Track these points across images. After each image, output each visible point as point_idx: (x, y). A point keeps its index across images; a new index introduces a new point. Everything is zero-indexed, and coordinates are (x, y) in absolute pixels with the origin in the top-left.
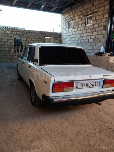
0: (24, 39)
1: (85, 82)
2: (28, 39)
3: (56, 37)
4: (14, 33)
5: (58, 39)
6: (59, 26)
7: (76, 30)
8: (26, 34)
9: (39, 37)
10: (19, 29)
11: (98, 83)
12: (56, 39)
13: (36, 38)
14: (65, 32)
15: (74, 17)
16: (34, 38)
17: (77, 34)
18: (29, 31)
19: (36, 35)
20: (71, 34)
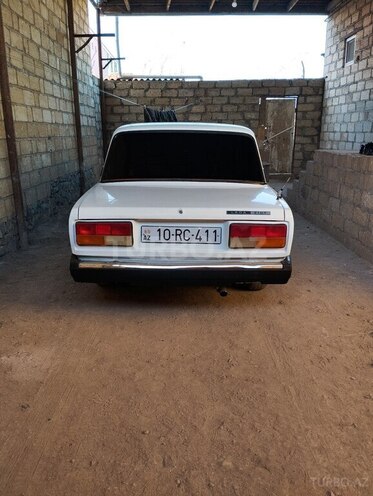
0: (198, 110)
1: (173, 227)
2: (209, 107)
3: (306, 96)
4: (168, 94)
5: (309, 99)
6: (323, 55)
7: (362, 64)
8: (206, 95)
9: (244, 100)
10: (187, 80)
11: (215, 231)
12: (305, 102)
13: (235, 104)
14: (334, 76)
15: (361, 19)
16: (228, 103)
17: (365, 80)
18: (216, 82)
19: (236, 95)
20: (350, 79)
